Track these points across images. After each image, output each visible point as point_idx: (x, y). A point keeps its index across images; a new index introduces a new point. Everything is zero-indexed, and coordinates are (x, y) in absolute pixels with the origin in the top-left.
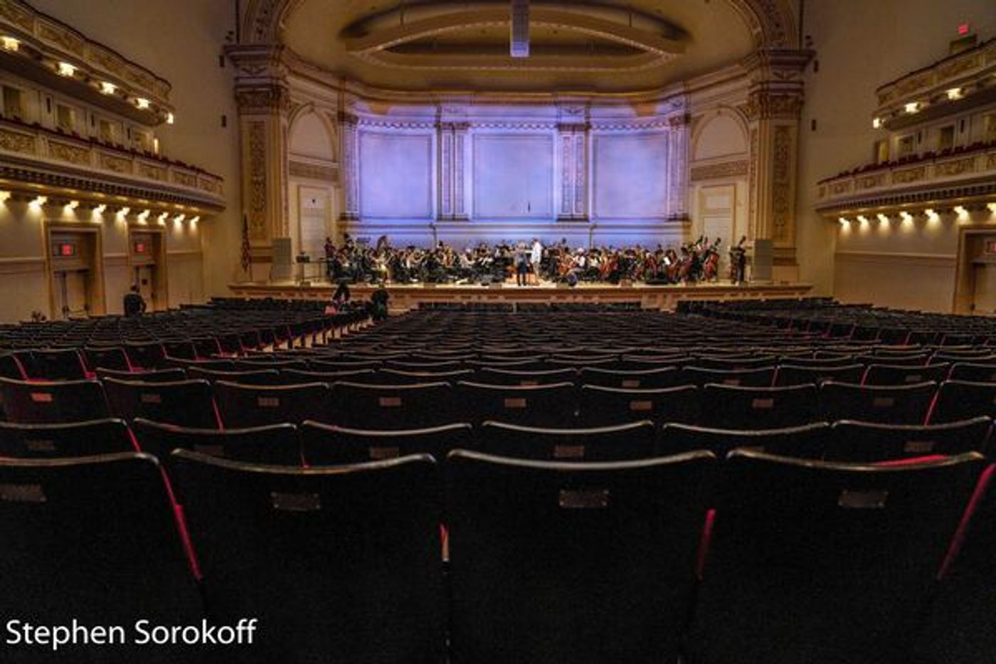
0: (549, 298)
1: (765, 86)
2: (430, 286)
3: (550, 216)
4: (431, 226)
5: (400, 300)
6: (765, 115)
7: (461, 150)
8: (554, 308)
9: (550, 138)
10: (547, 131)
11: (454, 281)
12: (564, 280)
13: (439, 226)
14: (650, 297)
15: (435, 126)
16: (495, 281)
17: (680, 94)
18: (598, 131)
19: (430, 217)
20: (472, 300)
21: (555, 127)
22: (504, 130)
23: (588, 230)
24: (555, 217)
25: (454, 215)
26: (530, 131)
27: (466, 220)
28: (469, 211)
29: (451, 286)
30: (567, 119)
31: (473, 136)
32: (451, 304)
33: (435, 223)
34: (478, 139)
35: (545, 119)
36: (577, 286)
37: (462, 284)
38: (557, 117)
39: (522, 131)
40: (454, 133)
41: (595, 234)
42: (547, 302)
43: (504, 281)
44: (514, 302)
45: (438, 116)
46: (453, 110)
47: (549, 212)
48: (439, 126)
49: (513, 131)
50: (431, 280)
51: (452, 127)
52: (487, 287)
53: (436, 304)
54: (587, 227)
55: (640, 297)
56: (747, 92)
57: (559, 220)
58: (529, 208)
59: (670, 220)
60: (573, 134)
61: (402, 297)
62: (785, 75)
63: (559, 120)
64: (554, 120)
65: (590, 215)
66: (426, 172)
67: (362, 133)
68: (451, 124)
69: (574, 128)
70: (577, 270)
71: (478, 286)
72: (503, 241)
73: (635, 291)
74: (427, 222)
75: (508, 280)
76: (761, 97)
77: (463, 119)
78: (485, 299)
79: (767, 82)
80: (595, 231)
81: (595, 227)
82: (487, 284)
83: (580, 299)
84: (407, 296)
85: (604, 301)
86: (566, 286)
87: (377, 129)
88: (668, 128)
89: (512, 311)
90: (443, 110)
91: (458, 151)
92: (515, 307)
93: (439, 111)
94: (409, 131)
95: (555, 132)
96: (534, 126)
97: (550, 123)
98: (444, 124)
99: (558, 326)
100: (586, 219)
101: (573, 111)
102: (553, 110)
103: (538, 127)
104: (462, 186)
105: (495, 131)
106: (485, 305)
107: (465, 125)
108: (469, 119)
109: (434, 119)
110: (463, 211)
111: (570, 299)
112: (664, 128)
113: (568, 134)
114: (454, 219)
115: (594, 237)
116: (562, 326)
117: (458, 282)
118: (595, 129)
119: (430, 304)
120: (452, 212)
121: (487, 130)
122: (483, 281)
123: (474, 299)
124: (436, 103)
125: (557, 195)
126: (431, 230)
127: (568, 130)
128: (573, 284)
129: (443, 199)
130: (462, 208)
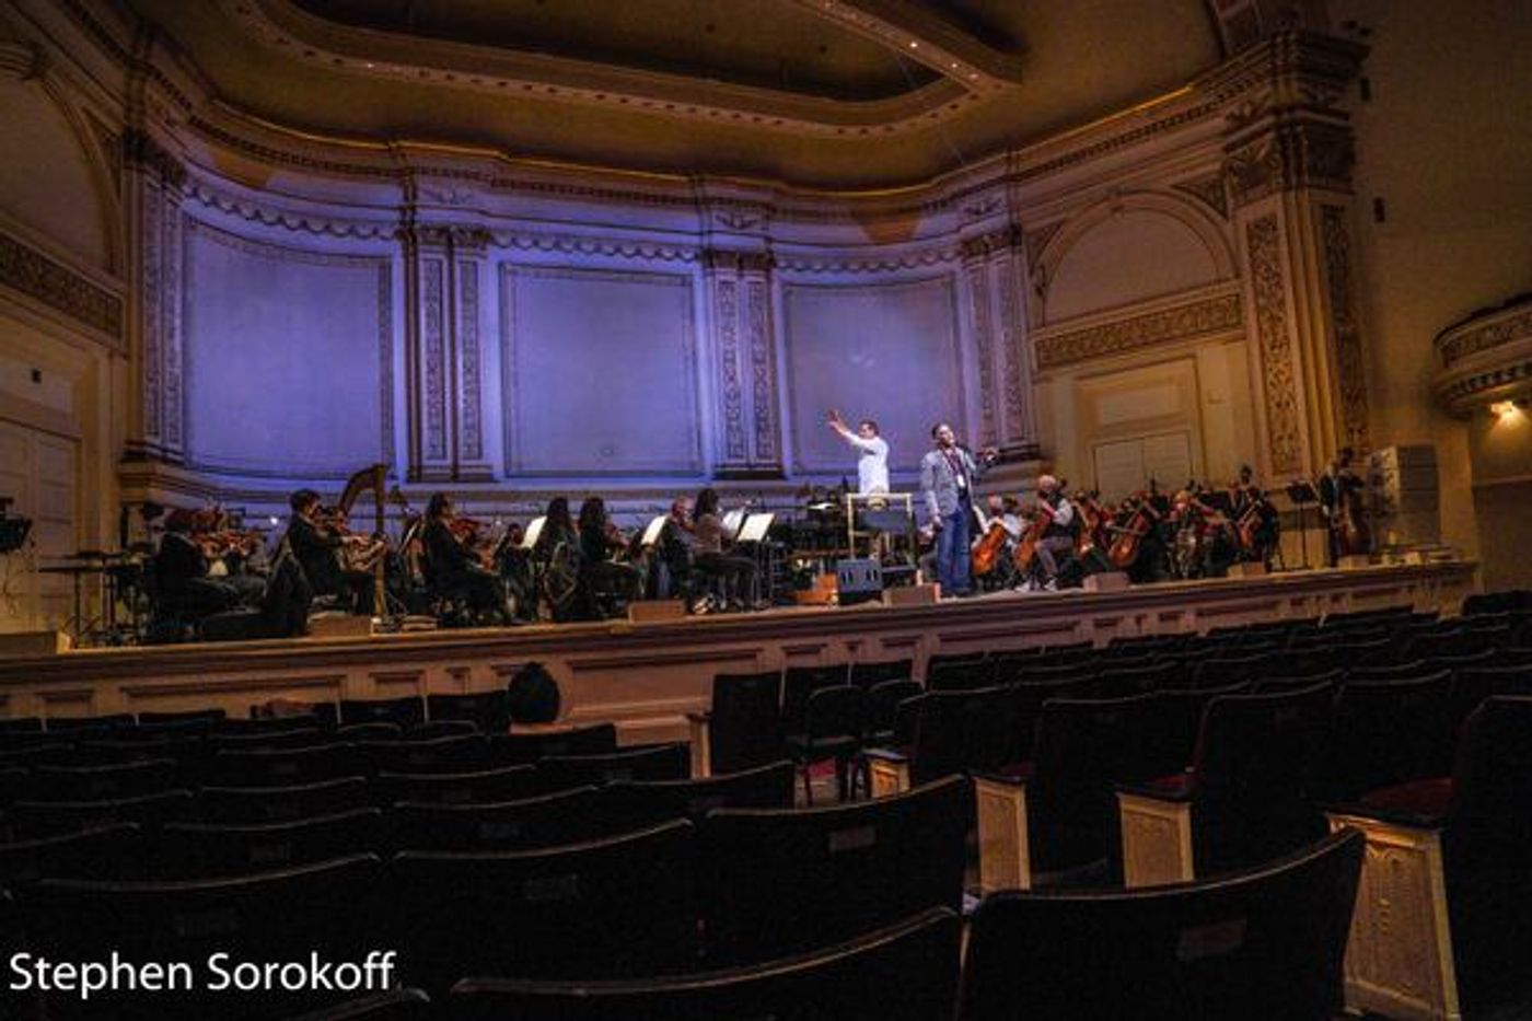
1: (1286, 116)
3: (698, 468)
6: (1294, 180)
7: (472, 300)
9: (685, 281)
10: (677, 266)
15: (399, 234)
17: (991, 184)
18: (790, 274)
21: (696, 257)
22: (577, 258)
24: (709, 470)
25: (456, 466)
26: (639, 262)
27: (489, 478)
28: (494, 456)
30: (721, 240)
31: (501, 265)
34: (514, 273)
35: (675, 238)
38: (701, 234)
39: (619, 261)
40: (450, 255)
45: (408, 208)
46: (448, 195)
47: (695, 458)
48: (408, 234)
49: (599, 260)
51: (448, 237)
56: (1218, 147)
60: (741, 276)
62: (1321, 98)
63: (706, 240)
64: (695, 240)
65: (788, 466)
66: (375, 355)
67: (191, 222)
68: (443, 231)
69: (742, 260)
76: (1282, 139)
77: (474, 220)
79: (1291, 109)
87: (233, 222)
88: (956, 265)
90: (421, 194)
91: (465, 300)
93: (411, 195)
94: (325, 242)
95: (696, 268)
96: (649, 252)
97: (688, 247)
98: (426, 229)
100: (779, 475)
101: (737, 223)
102: (690, 220)
103: (658, 254)
104: (475, 391)
105: (557, 257)
107: (482, 237)
108: (489, 222)
109: (396, 216)
110: (480, 455)
112: (941, 267)
113: (727, 274)
114: (455, 478)
118: (783, 269)
120: (449, 461)
121: (535, 256)
124: (403, 175)
125: (710, 417)
127: (730, 265)
129: (425, 425)
130: (476, 449)
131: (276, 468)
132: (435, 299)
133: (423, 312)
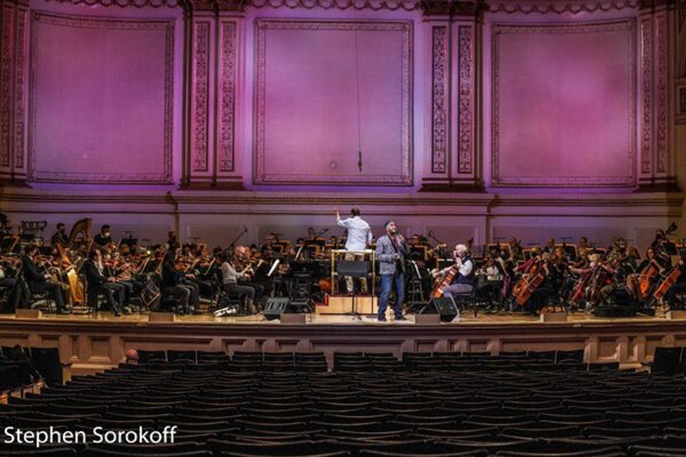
0: (399, 343)
2: (162, 319)
3: (408, 180)
4: (170, 199)
5: (103, 346)
8: (410, 362)
9: (407, 28)
10: (400, 15)
11: (212, 310)
12: (430, 309)
13: (187, 200)
14: (601, 340)
15: (180, 3)
16: (291, 309)
18: (501, 17)
19: (166, 182)
20: (242, 348)
21: (418, 6)
23: (484, 210)
24: (418, 182)
25: (214, 177)
27: (240, 187)
28: (244, 169)
29: (204, 319)
31: (256, 22)
32: (202, 355)
33: (175, 194)
34: (265, 28)
36: (456, 320)
37: (226, 315)
40: (217, 17)
41: (494, 216)
42: (397, 352)
43: (312, 311)
44: (329, 351)
47: (405, 172)
48: (190, 4)
49: (334, 12)
50: (166, 306)
51: (215, 5)
52: (277, 322)
53: (173, 354)
54: (478, 203)
55: (583, 340)
57: (425, 188)
58: (360, 164)
59: (643, 188)
60: (452, 21)
61: (106, 339)
65: (487, 178)
66: (162, 93)
69: (454, 9)
70: (457, 287)
71: (257, 319)
72: (311, 229)
73: (569, 328)
74: (161, 192)
75: (319, 308)
78: (270, 344)
80: (495, 210)
81: (496, 202)
82: (277, 317)
83: (461, 346)
84: (115, 339)
85: (509, 348)
86: (432, 320)
87: (67, 7)
88: (636, 12)
89: (325, 369)
91: (226, 51)
92: (330, 363)
95: (416, 15)
99: (403, 400)
100: (478, 187)
103: (384, 6)
104: (231, 120)
106: (271, 357)
110: (233, 170)
111: (441, 345)
112: (627, 12)
113: (443, 20)
114: (214, 186)
115: (493, 222)
116: (415, 399)
117: (219, 313)
118: (494, 12)
119: (160, 354)
120: (210, 173)
122: (268, 310)
123: (250, 344)
125: (421, 139)
126: (170, 207)
127: (442, 13)
128: (448, 317)
129: (193, 146)
130: (230, 164)
131: (90, 177)
132: (204, 52)
133: (195, 61)
